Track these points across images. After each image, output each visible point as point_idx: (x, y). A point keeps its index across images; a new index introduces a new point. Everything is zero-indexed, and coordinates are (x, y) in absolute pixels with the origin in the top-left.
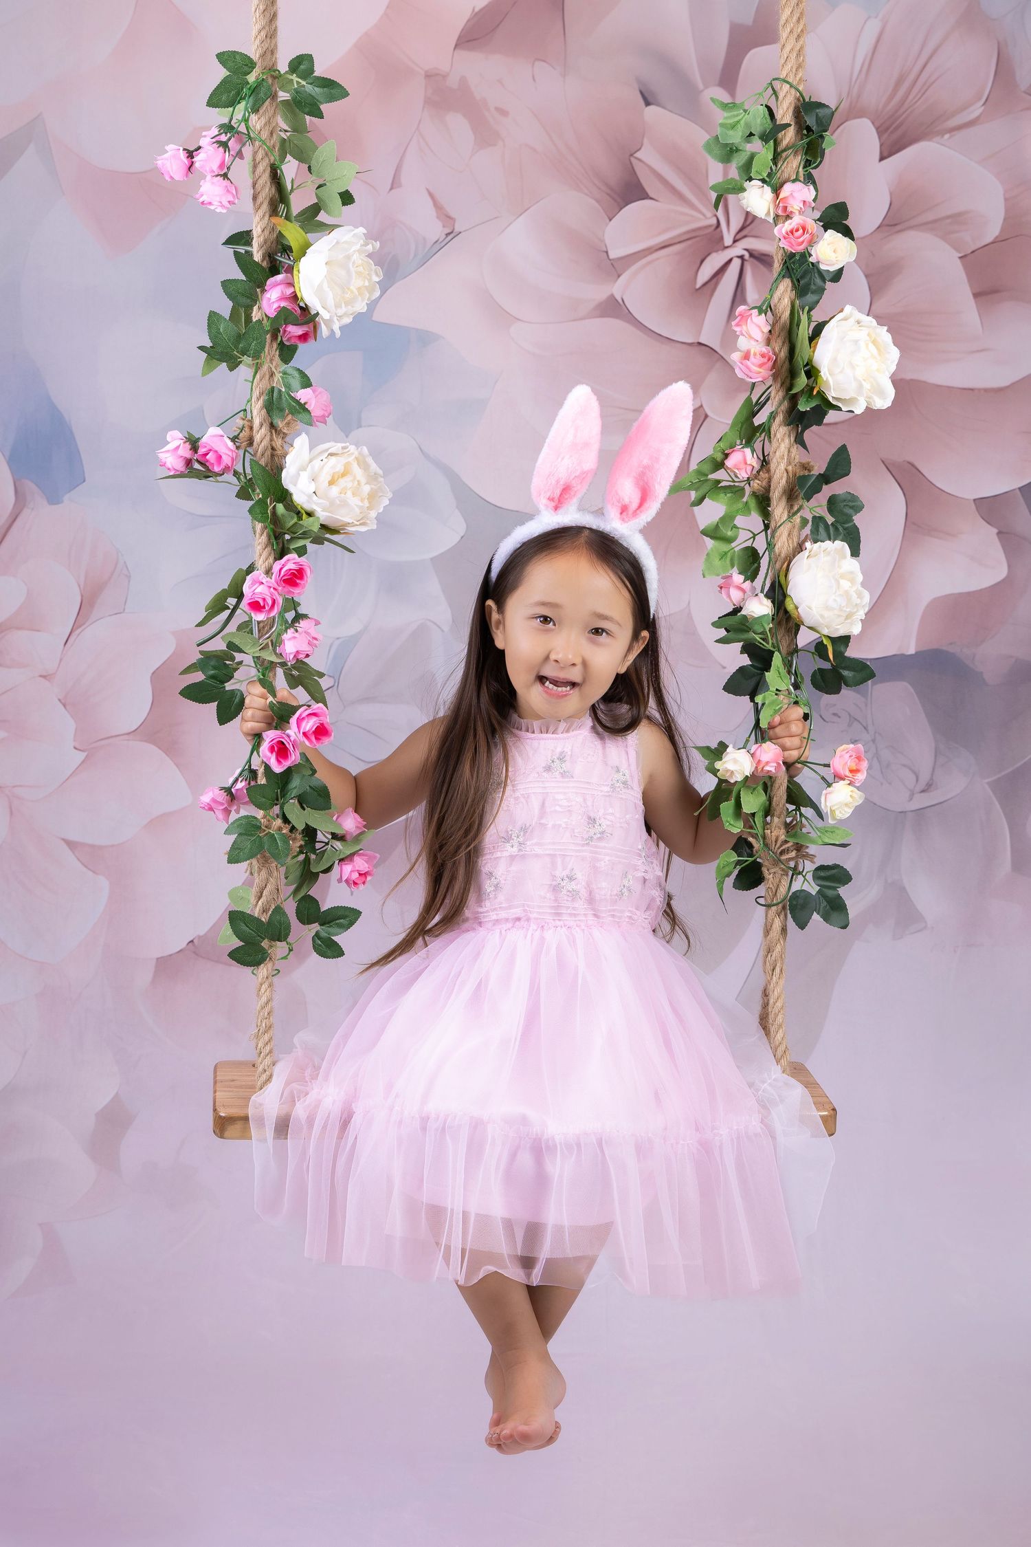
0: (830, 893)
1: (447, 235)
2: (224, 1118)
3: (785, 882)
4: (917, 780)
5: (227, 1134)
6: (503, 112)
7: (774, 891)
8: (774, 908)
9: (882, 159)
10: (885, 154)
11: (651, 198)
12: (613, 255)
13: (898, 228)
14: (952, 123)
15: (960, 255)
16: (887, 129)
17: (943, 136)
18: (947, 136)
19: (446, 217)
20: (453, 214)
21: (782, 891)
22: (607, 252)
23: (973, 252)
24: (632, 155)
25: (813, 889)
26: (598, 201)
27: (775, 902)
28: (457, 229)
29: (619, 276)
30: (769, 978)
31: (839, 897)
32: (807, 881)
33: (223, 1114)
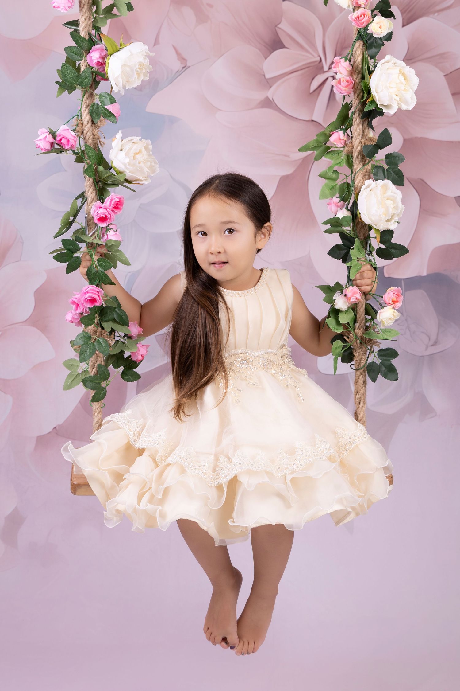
0: (387, 363)
1: (183, 68)
2: (76, 485)
3: (364, 358)
4: (430, 340)
5: (77, 493)
6: (210, 6)
7: (359, 362)
8: (359, 371)
9: (403, 26)
10: (405, 24)
11: (286, 48)
12: (268, 76)
13: (412, 61)
14: (438, 8)
15: (445, 74)
16: (406, 11)
17: (434, 14)
18: (436, 14)
19: (182, 59)
20: (185, 57)
21: (363, 362)
22: (264, 75)
23: (451, 73)
24: (276, 26)
25: (378, 361)
26: (259, 50)
27: (360, 368)
28: (188, 65)
29: (271, 87)
30: (358, 407)
31: (392, 365)
32: (376, 357)
33: (75, 483)
